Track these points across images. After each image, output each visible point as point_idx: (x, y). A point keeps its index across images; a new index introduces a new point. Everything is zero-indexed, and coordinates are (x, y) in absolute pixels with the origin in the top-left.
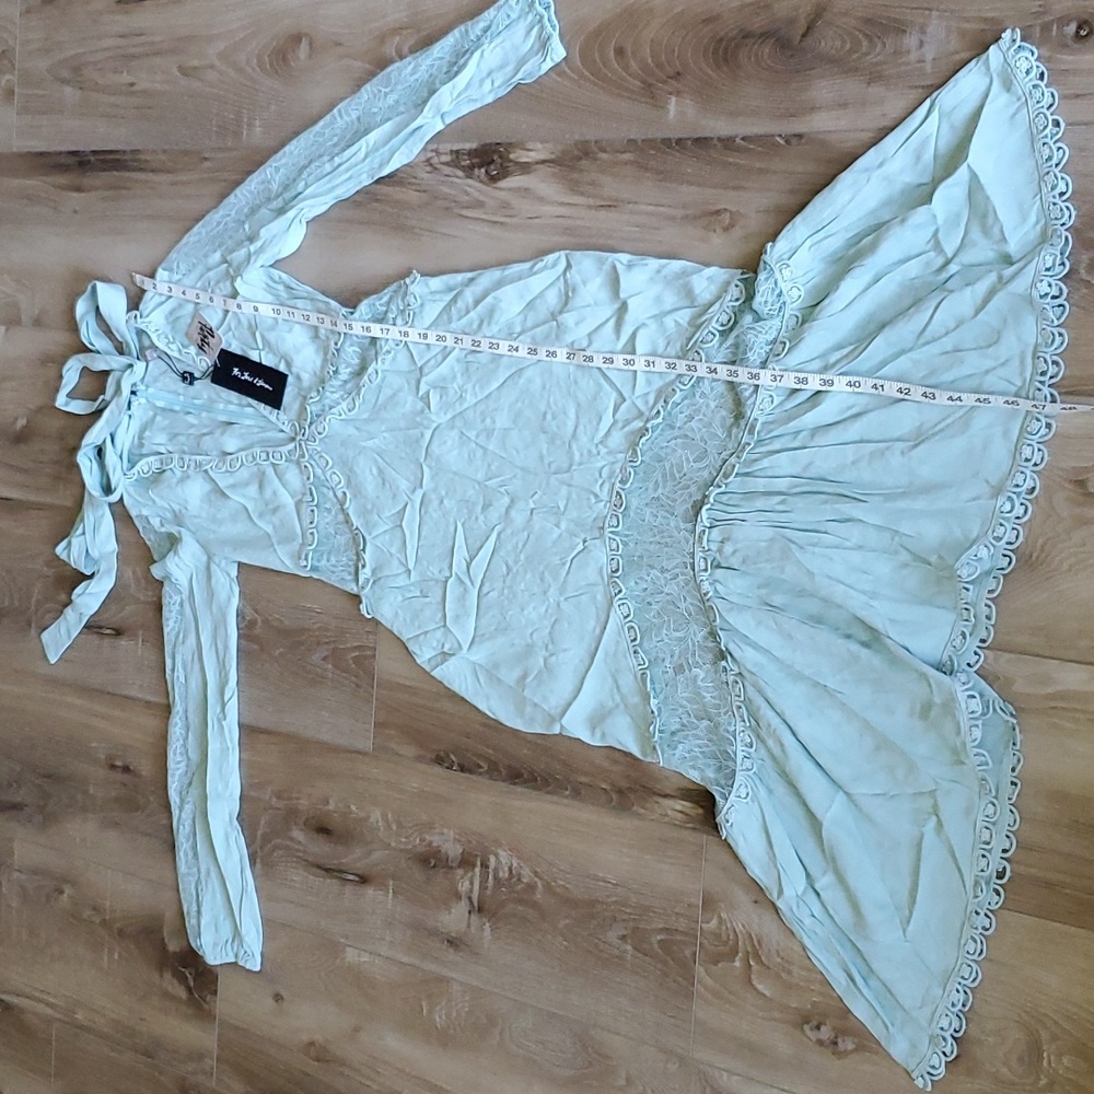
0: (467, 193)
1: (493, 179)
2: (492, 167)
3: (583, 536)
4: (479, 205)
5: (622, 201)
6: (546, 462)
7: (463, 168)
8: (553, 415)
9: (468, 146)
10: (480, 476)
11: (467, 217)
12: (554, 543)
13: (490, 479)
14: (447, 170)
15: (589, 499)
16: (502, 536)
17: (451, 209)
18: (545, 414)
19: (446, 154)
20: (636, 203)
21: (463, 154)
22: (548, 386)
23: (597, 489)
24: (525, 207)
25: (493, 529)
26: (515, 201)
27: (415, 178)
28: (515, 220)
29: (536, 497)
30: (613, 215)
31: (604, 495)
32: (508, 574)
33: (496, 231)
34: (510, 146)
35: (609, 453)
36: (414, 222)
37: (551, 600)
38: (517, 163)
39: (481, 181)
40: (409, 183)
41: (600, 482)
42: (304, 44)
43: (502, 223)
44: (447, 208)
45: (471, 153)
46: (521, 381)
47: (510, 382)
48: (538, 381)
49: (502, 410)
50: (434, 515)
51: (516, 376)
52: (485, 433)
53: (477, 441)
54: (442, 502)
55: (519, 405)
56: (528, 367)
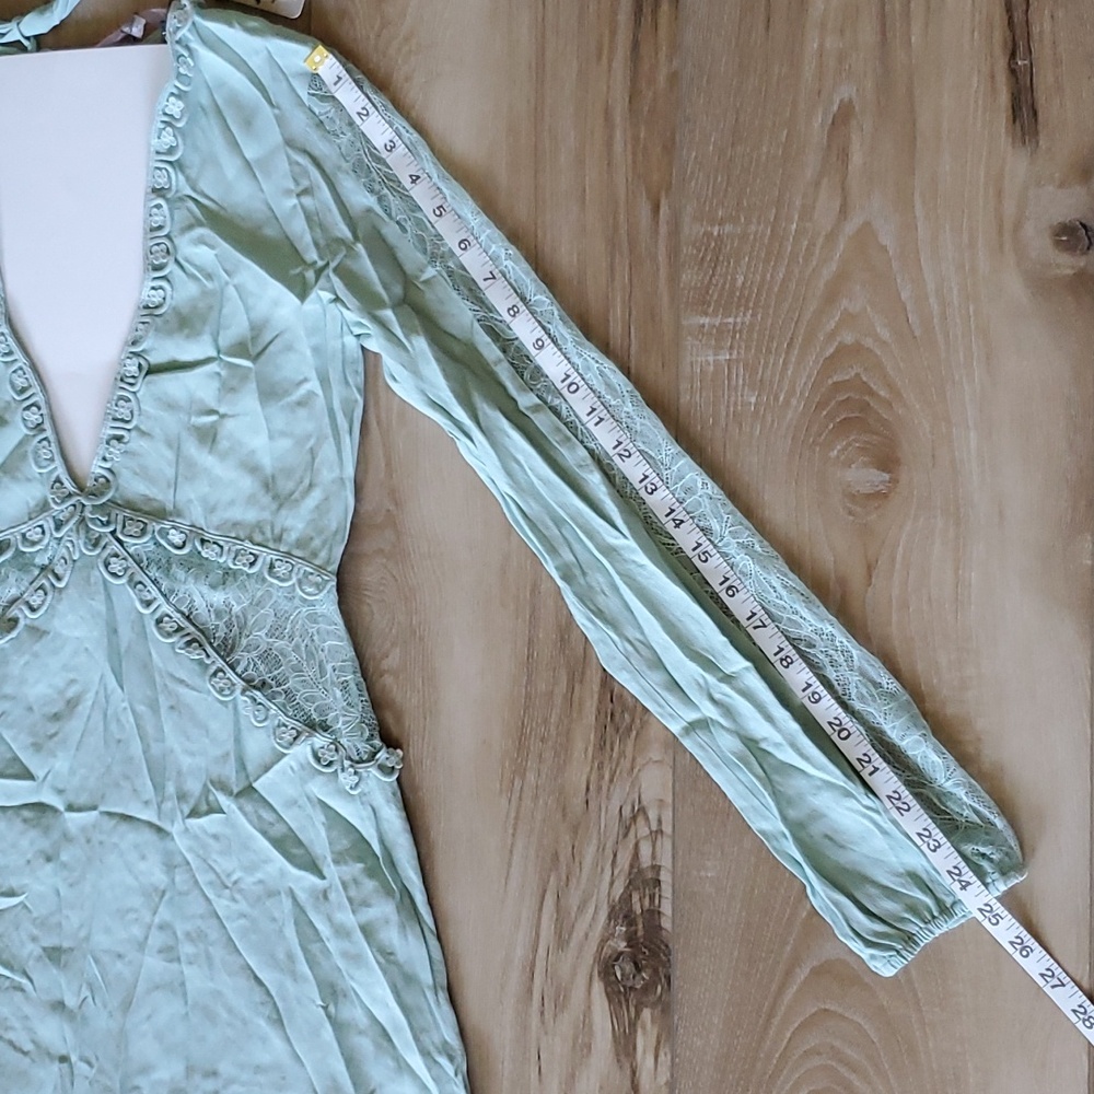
0: (581, 908)
1: (606, 969)
2: (629, 967)
4: (562, 941)
7: (626, 898)
9: (666, 908)
11: (540, 909)
13: (96, 961)
14: (624, 860)
17: (556, 866)
18: (215, 1074)
19: (654, 857)
21: (652, 898)
22: (261, 1078)
24: (557, 1047)
26: (567, 1022)
27: (611, 781)
28: (535, 1020)
29: (84, 1066)
33: (515, 978)
34: (665, 1009)
36: (531, 777)
38: (633, 1025)
39: (603, 941)
40: (601, 767)
43: (530, 991)
44: (556, 856)
45: (653, 914)
46: (262, 1023)
47: (258, 996)
48: (264, 1058)
49: (212, 979)
50: (24, 843)
51: (267, 1010)
52: (171, 942)
53: (154, 931)
54: (49, 859)
55: (224, 1015)
56: (288, 1040)
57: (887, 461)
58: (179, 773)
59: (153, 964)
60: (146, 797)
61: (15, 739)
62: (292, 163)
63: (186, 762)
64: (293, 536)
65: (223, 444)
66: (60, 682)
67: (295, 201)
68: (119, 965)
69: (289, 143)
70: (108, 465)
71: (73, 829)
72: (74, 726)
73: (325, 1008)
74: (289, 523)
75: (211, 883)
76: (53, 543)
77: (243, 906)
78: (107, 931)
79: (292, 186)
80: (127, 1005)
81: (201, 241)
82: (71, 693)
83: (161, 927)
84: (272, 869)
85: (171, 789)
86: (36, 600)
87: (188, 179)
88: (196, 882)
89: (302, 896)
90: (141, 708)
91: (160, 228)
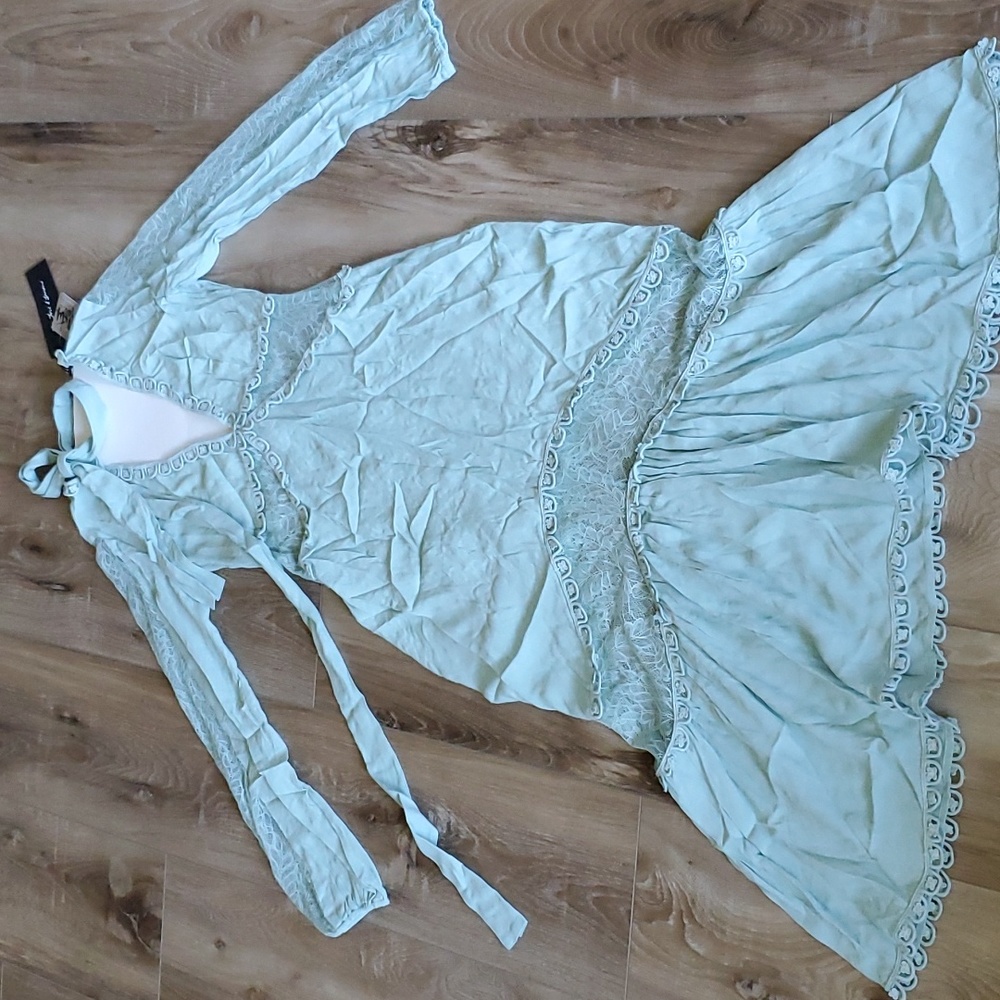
0: (412, 168)
1: (439, 155)
2: (438, 143)
3: (517, 496)
4: (426, 180)
5: (566, 179)
6: (479, 426)
7: (409, 144)
8: (485, 380)
9: (414, 123)
10: (413, 441)
11: (412, 192)
12: (490, 501)
13: (423, 444)
14: (394, 146)
15: (522, 460)
16: (440, 496)
17: (397, 184)
18: (477, 381)
19: (392, 130)
20: (578, 180)
21: (410, 131)
22: (479, 353)
23: (530, 450)
24: (470, 183)
25: (429, 488)
26: (461, 178)
27: (362, 153)
28: (459, 196)
29: (470, 457)
30: (555, 191)
31: (537, 454)
32: (445, 531)
33: (442, 206)
34: (455, 123)
35: (541, 414)
36: (360, 196)
37: (491, 558)
38: (462, 140)
39: (427, 158)
40: (358, 159)
41: (533, 442)
42: (255, 22)
43: (447, 198)
44: (394, 184)
45: (416, 130)
46: (453, 350)
47: (442, 352)
48: (470, 349)
49: (435, 379)
50: (372, 478)
51: (448, 346)
52: (419, 401)
53: (411, 409)
54: (378, 465)
55: (451, 373)
56: (460, 336)
57: (248, 17)
58: (347, 389)
59: (426, 412)
60: (356, 407)
61: (330, 481)
62: (123, 313)
63: (342, 385)
64: (255, 319)
65: (217, 356)
66: (310, 452)
67: (134, 313)
68: (429, 432)
69: (116, 313)
70: (223, 415)
71: (369, 452)
72: (326, 444)
73: (445, 310)
74: (250, 321)
75: (396, 376)
76: (250, 449)
77: (404, 357)
78: (411, 436)
79: (129, 314)
80: (445, 430)
81: (145, 362)
82: (314, 447)
83: (411, 405)
84: (391, 341)
85: (353, 394)
86: (274, 462)
87: (124, 366)
88: (395, 385)
89: (400, 324)
90: (319, 406)
91: (140, 383)
